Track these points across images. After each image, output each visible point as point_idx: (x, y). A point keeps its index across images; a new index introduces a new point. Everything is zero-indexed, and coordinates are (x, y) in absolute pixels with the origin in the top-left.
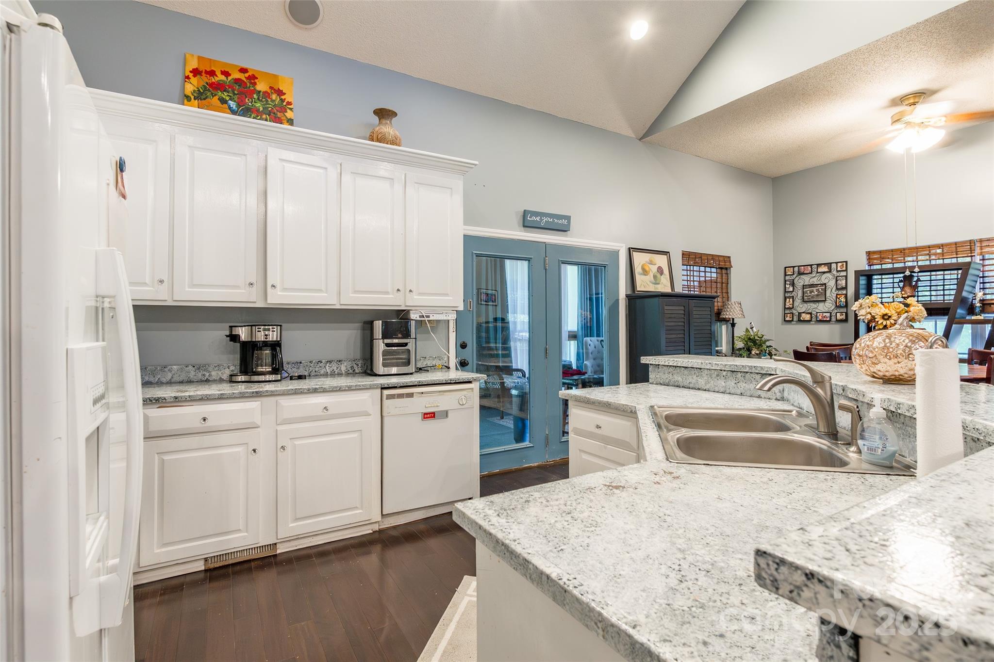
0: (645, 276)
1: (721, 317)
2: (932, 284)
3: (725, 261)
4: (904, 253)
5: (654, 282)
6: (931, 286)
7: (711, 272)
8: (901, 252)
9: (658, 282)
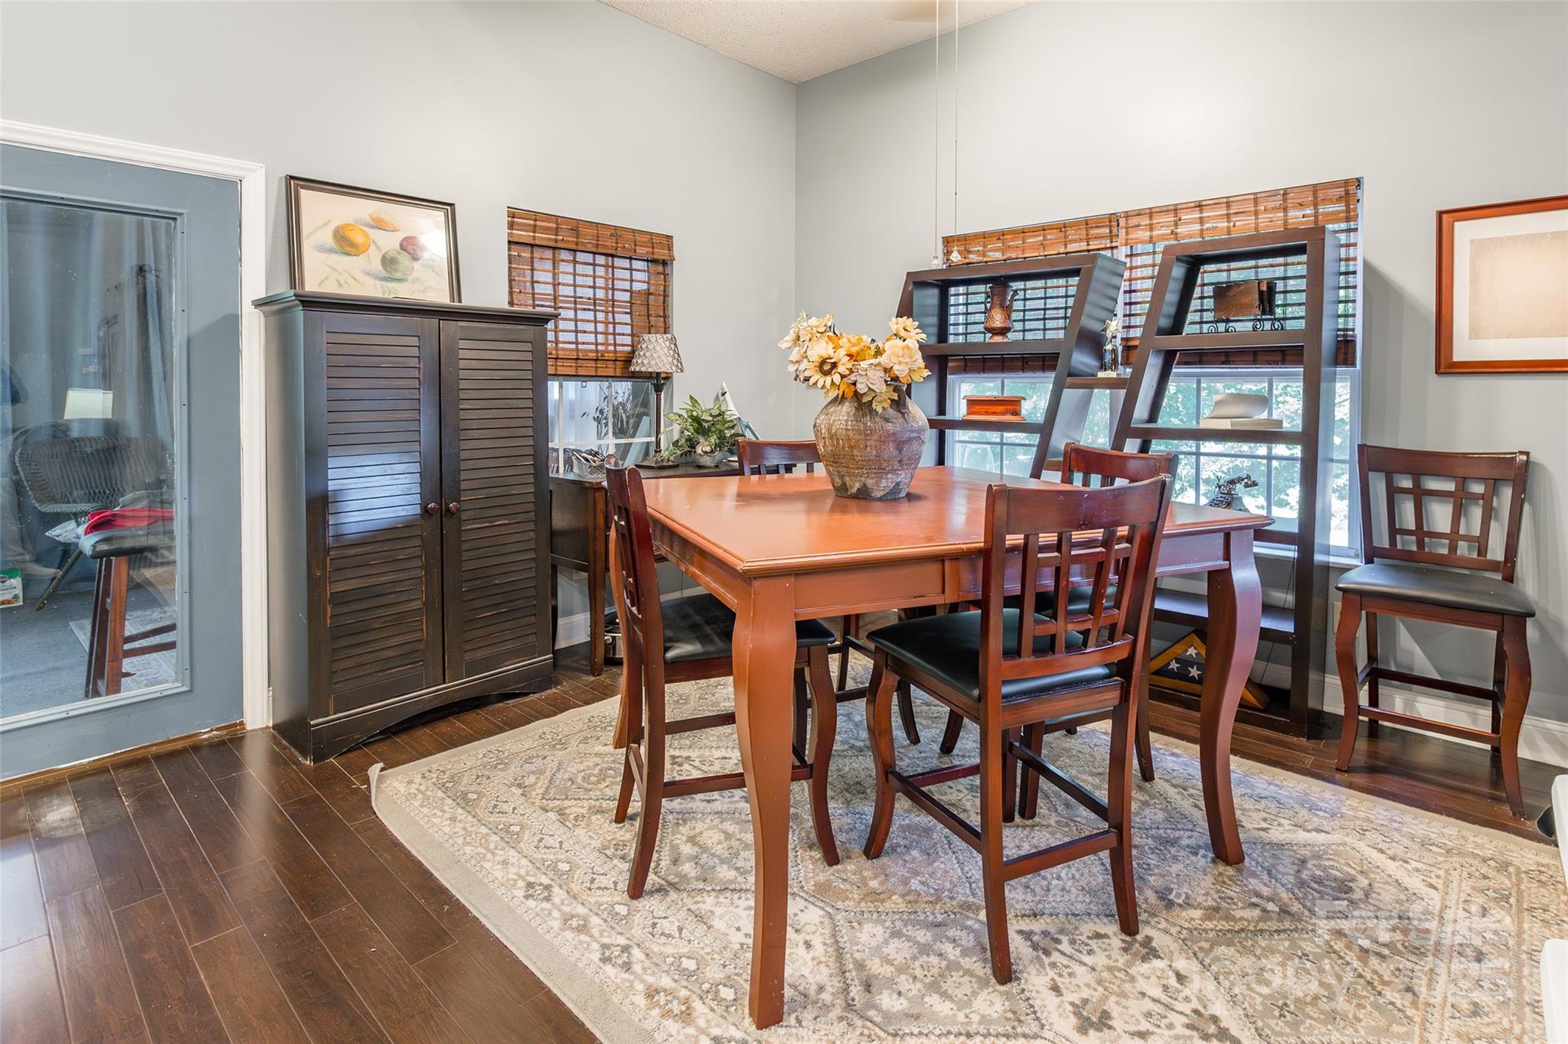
0: (347, 258)
1: (632, 369)
2: (1048, 306)
3: (653, 243)
4: (1003, 240)
5: (384, 274)
6: (1045, 309)
7: (631, 270)
8: (999, 239)
9: (398, 275)
